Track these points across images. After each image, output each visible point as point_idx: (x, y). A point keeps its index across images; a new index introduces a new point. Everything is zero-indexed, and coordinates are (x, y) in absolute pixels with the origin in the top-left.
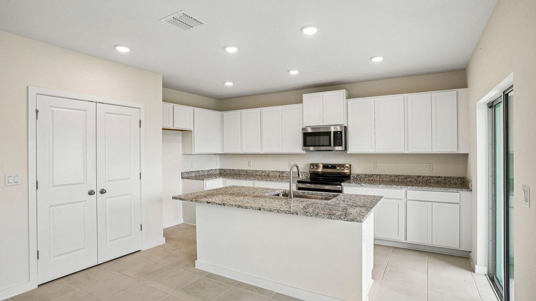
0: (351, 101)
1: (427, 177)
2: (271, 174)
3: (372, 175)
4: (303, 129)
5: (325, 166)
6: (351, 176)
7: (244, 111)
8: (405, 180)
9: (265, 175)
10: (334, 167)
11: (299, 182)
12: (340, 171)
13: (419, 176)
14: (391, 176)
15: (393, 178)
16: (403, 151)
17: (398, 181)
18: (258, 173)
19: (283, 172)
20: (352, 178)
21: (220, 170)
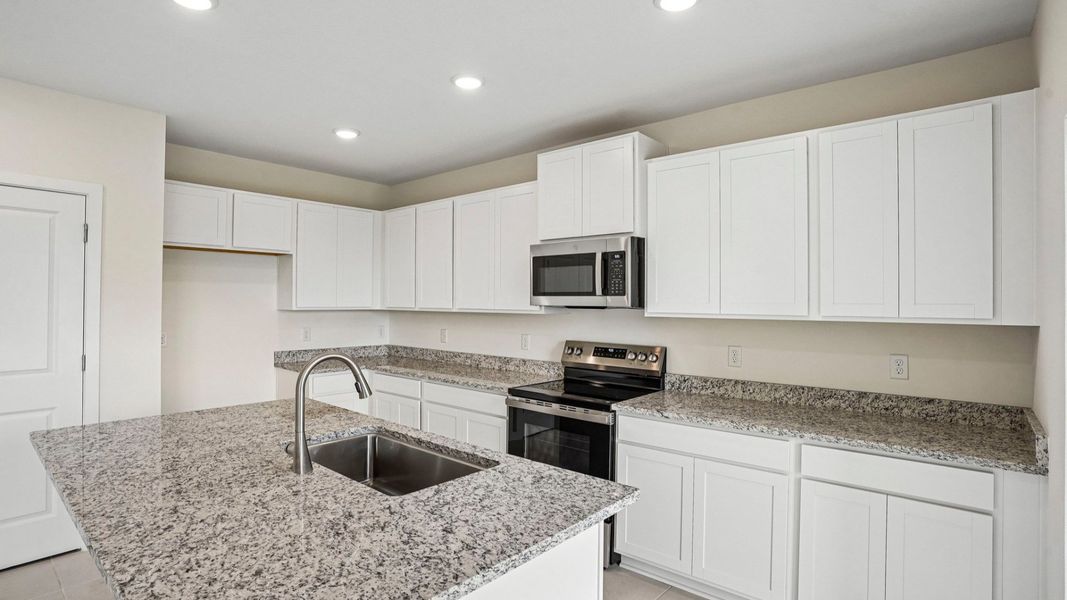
0: (656, 164)
1: (890, 398)
2: (483, 364)
3: (721, 383)
4: (533, 247)
5: (601, 351)
6: (667, 379)
7: (421, 207)
8: (818, 404)
9: (471, 366)
10: (620, 352)
11: (512, 392)
12: (635, 365)
13: (862, 395)
14: (775, 387)
15: (782, 393)
16: (805, 314)
17: (797, 406)
18: (458, 360)
19: (507, 361)
20: (667, 387)
21: (388, 347)
